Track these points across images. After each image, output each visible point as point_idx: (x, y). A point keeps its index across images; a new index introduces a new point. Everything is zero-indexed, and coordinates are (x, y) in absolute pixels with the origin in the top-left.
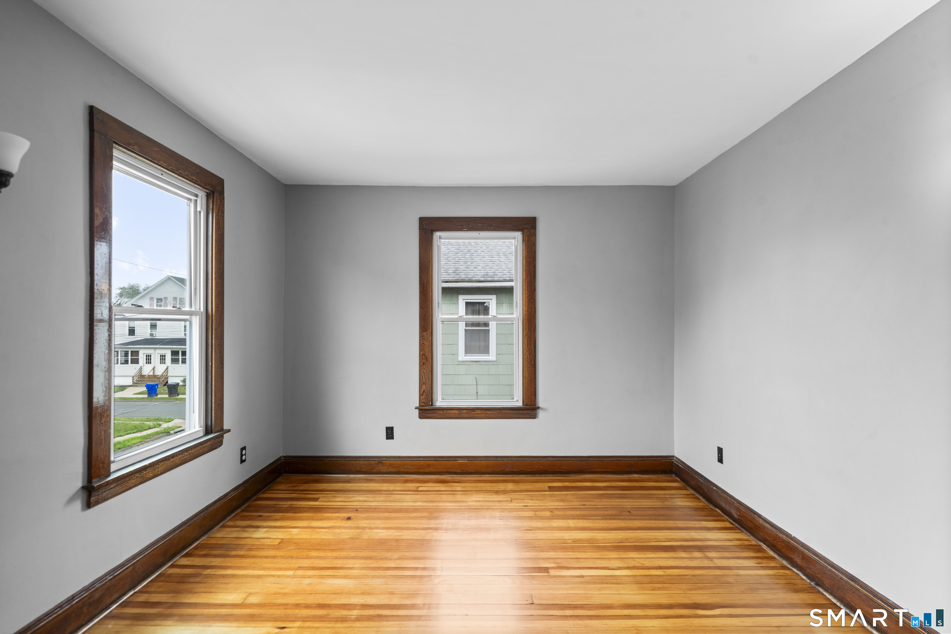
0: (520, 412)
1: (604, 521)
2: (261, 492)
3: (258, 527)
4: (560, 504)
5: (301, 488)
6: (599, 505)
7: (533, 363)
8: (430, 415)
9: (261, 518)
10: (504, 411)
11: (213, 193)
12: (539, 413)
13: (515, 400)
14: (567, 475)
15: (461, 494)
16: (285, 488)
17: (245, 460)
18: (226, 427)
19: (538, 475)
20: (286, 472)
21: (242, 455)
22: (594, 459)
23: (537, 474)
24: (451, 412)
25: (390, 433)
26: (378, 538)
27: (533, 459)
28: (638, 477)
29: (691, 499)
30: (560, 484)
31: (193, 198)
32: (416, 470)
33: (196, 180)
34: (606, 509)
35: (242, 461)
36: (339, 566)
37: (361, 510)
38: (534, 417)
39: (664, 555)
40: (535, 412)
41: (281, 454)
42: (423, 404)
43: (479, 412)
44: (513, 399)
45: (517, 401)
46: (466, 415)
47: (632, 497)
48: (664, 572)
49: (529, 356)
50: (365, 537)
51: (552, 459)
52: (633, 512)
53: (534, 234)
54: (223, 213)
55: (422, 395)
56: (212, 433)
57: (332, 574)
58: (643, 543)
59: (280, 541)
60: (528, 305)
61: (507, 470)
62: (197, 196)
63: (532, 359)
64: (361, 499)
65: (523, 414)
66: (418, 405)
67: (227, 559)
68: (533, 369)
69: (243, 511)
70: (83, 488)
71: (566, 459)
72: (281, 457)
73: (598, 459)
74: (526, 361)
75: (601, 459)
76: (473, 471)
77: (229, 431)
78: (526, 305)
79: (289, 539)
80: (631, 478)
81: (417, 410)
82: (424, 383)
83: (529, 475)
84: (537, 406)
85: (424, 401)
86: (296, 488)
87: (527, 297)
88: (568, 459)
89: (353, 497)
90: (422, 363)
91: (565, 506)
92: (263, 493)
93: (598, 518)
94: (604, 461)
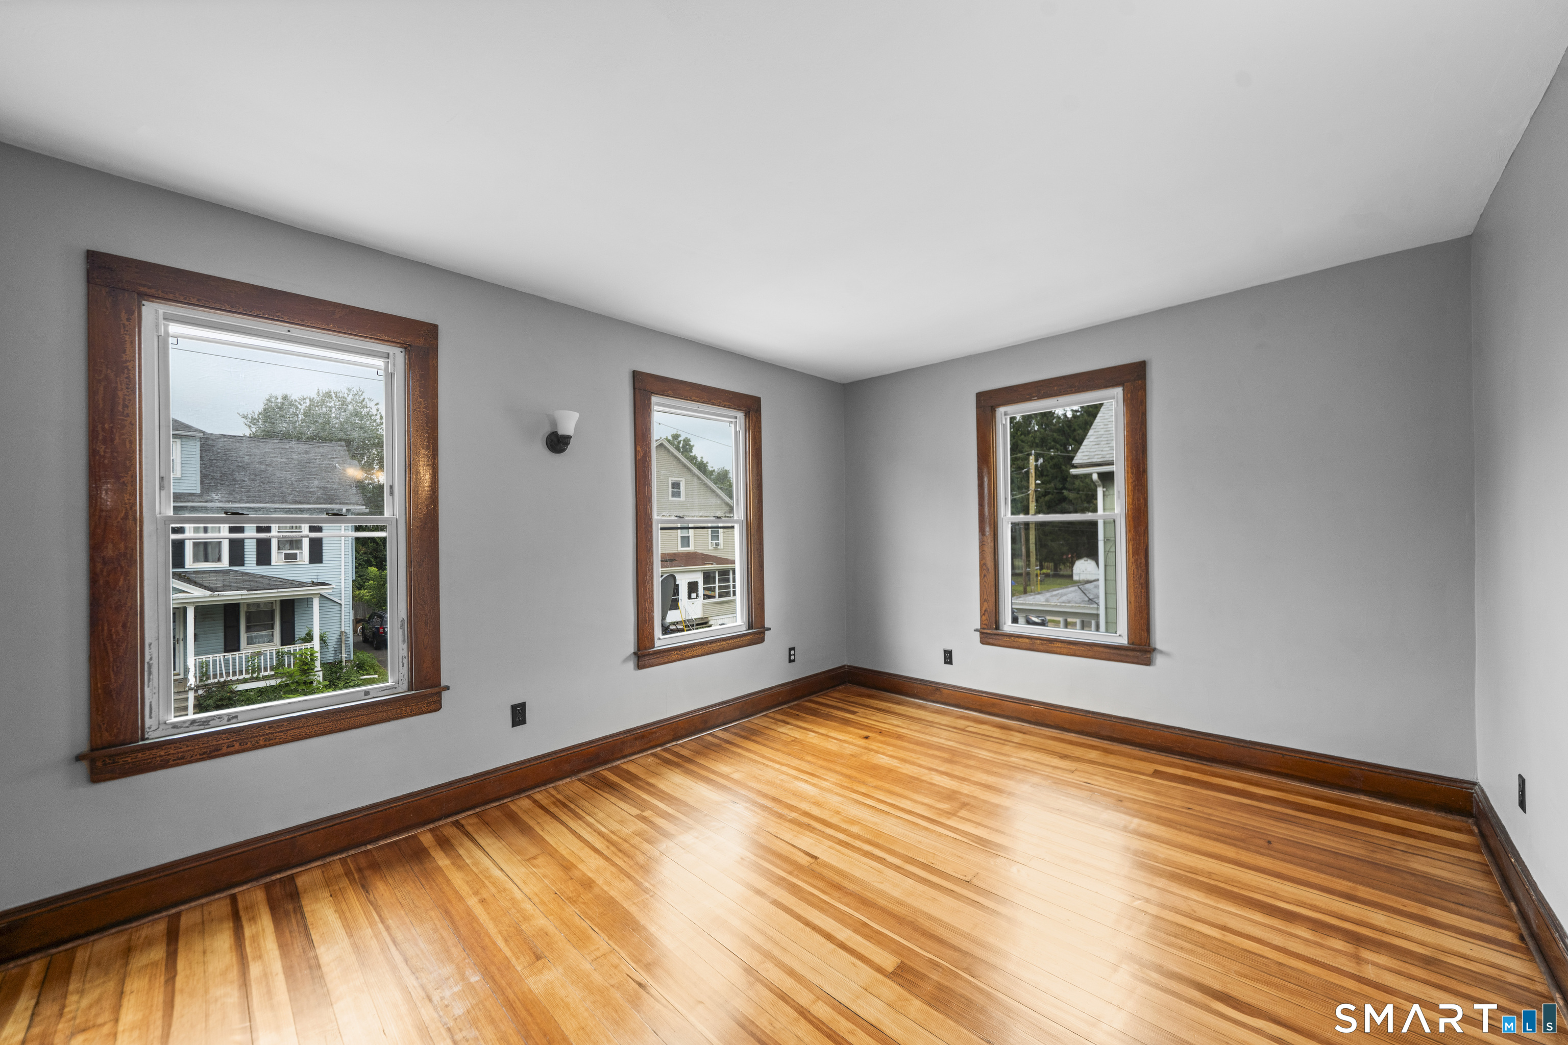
0: (1123, 652)
1: (1197, 839)
2: (814, 695)
3: (788, 723)
4: (1147, 796)
5: (852, 700)
6: (1215, 816)
7: (1143, 581)
8: (991, 641)
9: (797, 717)
10: (1096, 648)
11: (749, 412)
12: (1156, 658)
13: (1118, 635)
14: (1208, 763)
15: (1013, 747)
16: (838, 697)
17: (794, 661)
18: (767, 626)
19: (1154, 752)
20: (850, 682)
21: (790, 655)
22: (1264, 749)
23: (1153, 750)
24: (1020, 640)
25: (948, 657)
26: (876, 762)
27: (1145, 726)
28: (1368, 801)
29: (1466, 870)
30: (1179, 772)
31: (733, 420)
32: (978, 707)
33: (729, 405)
34: (1224, 824)
35: (791, 661)
36: (818, 774)
37: (887, 733)
38: (1148, 662)
39: (1258, 917)
40: (1148, 656)
41: (846, 663)
42: (985, 627)
43: (1059, 645)
44: (1116, 633)
45: (1121, 637)
46: (1041, 647)
47: (1307, 825)
48: (1224, 935)
49: (1136, 570)
50: (865, 758)
51: (1180, 732)
52: (1275, 845)
53: (1143, 388)
54: (760, 428)
55: (984, 614)
56: (752, 629)
57: (807, 779)
58: (1236, 888)
59: (793, 739)
60: (1134, 495)
61: (1104, 733)
62: (736, 418)
63: (1141, 576)
64: (895, 722)
65: (1127, 656)
66: (979, 627)
67: (746, 741)
68: (1143, 591)
69: (789, 708)
70: (635, 653)
71: (1207, 738)
72: (845, 666)
73: (1273, 750)
74: (1132, 578)
75: (1280, 751)
76: (1053, 724)
77: (769, 629)
78: (1130, 494)
79: (801, 740)
80: (1345, 799)
81: (978, 633)
82: (985, 601)
83: (1138, 749)
84: (1153, 646)
85: (986, 622)
86: (847, 699)
87: (1132, 483)
88: (1210, 738)
89: (891, 719)
90: (983, 576)
91: (1153, 800)
92: (817, 696)
93: (1195, 831)
94: (1286, 757)
